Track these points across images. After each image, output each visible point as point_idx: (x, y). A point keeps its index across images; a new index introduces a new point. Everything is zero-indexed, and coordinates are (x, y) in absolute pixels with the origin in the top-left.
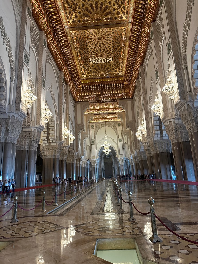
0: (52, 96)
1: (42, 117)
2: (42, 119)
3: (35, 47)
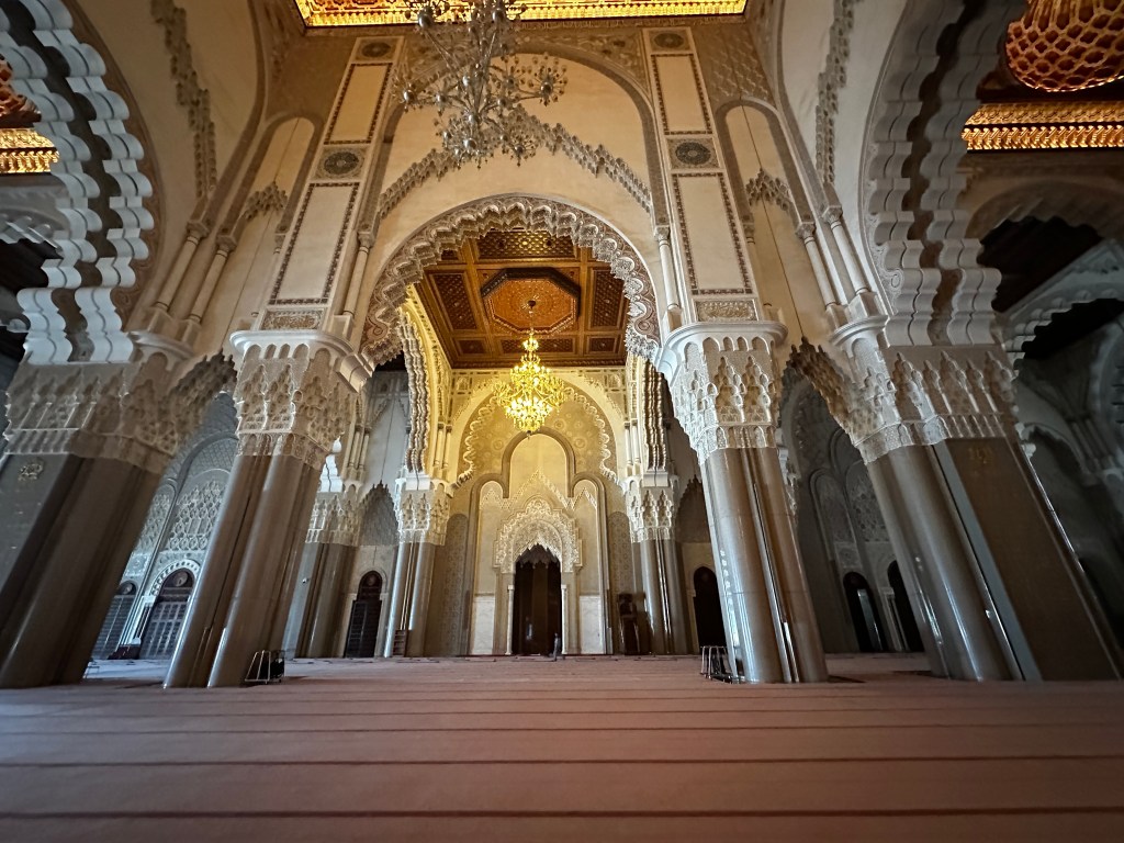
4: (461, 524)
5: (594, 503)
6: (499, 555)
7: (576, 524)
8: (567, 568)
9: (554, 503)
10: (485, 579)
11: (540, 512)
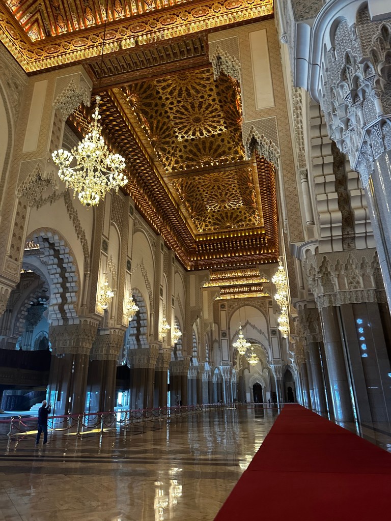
0: (144, 274)
1: (125, 313)
2: (125, 316)
3: (117, 220)
4: (241, 378)
5: (267, 374)
6: (250, 385)
7: (264, 378)
8: (263, 387)
9: (259, 374)
10: (248, 390)
11: (257, 376)
